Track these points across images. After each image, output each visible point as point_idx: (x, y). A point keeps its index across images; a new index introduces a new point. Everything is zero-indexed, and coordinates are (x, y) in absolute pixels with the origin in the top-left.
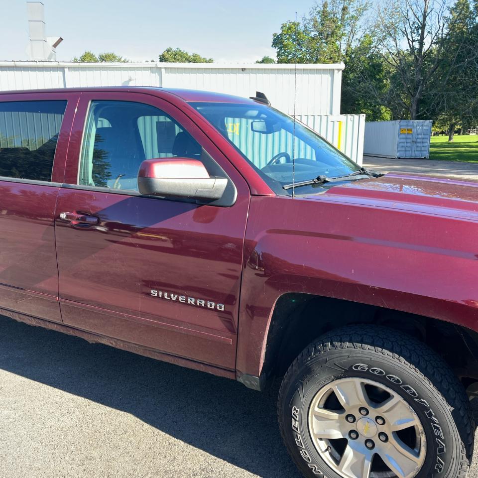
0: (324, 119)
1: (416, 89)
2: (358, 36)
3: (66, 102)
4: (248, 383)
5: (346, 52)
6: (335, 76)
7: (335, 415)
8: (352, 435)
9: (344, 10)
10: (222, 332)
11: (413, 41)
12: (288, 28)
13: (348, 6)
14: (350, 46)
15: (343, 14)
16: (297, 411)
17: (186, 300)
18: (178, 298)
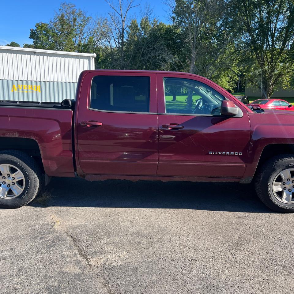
2: (84, 37)
3: (149, 77)
4: (247, 180)
5: (79, 45)
6: (91, 61)
7: (280, 183)
8: (284, 189)
9: (75, 19)
10: (241, 163)
11: (119, 43)
12: (41, 27)
13: (77, 18)
14: (81, 42)
15: (74, 22)
16: (270, 184)
17: (226, 153)
18: (222, 153)
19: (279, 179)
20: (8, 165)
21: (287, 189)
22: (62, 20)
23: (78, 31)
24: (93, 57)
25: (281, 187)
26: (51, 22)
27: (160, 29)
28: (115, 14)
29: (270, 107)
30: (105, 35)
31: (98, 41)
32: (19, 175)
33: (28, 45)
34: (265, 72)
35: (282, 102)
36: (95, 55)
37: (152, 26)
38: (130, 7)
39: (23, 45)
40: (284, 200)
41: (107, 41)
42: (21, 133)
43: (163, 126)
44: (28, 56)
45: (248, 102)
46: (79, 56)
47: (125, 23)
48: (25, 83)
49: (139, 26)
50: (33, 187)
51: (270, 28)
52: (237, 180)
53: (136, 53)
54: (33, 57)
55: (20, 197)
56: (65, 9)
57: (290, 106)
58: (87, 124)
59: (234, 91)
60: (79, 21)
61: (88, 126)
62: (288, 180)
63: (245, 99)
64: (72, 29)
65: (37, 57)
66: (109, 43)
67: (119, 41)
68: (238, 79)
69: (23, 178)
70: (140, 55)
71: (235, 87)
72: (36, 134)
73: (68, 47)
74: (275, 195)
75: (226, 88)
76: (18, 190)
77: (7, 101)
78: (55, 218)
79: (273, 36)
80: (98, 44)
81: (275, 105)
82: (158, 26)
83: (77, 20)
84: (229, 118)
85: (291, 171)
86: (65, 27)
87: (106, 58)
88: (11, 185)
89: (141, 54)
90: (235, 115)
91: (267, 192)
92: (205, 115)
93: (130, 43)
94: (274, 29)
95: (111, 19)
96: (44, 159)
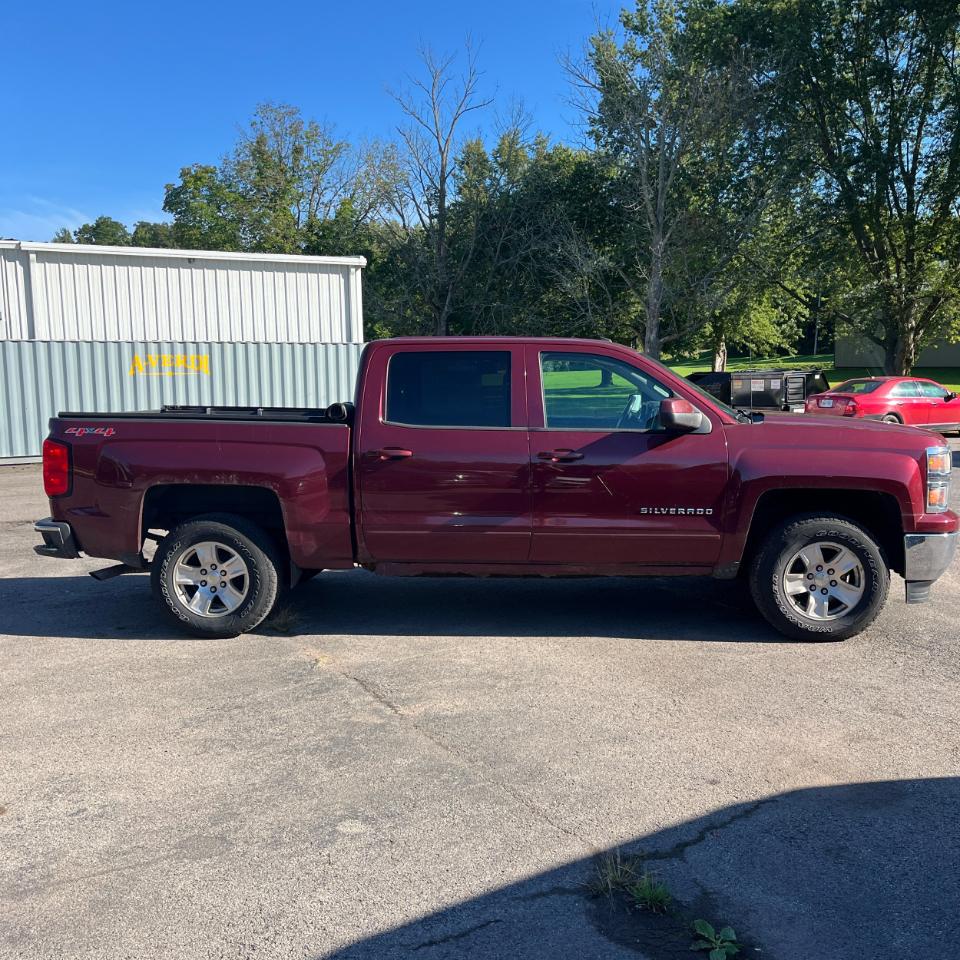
0: (342, 349)
1: (443, 297)
2: (325, 199)
3: (509, 353)
4: (728, 569)
5: (310, 226)
6: (352, 278)
7: (801, 576)
8: (812, 587)
9: (297, 151)
10: (711, 532)
11: (431, 217)
12: (195, 178)
13: (304, 146)
14: (315, 216)
15: (296, 159)
16: (776, 578)
17: (677, 511)
18: (668, 511)
19: (799, 567)
20: (213, 544)
21: (819, 590)
22: (258, 152)
23: (308, 186)
24: (357, 267)
25: (806, 586)
26: (226, 163)
27: (556, 168)
28: (418, 132)
29: (889, 400)
30: (386, 196)
31: (367, 212)
32: (237, 566)
33: (148, 224)
34: (887, 290)
35: (924, 384)
36: (362, 261)
37: (532, 156)
38: (463, 108)
39: (135, 225)
40: (812, 614)
41: (394, 210)
42: (242, 475)
43: (541, 455)
44: (173, 272)
45: (825, 388)
46: (316, 264)
47: (449, 157)
48: (166, 348)
49: (491, 159)
50: (265, 591)
51: (901, 156)
52: (706, 571)
53: (484, 245)
54: (185, 272)
55: (238, 612)
56: (269, 122)
57: (948, 398)
58: (382, 454)
59: (796, 352)
60: (311, 155)
61: (382, 457)
62: (819, 568)
63: (817, 377)
64: (289, 178)
65: (198, 273)
66: (402, 216)
67: (430, 212)
68: (807, 312)
69: (245, 572)
70: (495, 251)
71: (799, 336)
72: (274, 478)
73: (277, 235)
74: (792, 601)
75: (771, 341)
76: (233, 599)
77: (183, 408)
78: (314, 653)
79: (909, 179)
80: (369, 221)
81: (902, 395)
82: (549, 157)
83: (305, 151)
84: (682, 435)
85: (822, 549)
86: (269, 173)
87: (391, 261)
88: (218, 587)
89: (498, 249)
90: (693, 429)
91: (771, 595)
92: (630, 430)
93: (463, 209)
94: (911, 156)
95: (406, 146)
96: (290, 529)
